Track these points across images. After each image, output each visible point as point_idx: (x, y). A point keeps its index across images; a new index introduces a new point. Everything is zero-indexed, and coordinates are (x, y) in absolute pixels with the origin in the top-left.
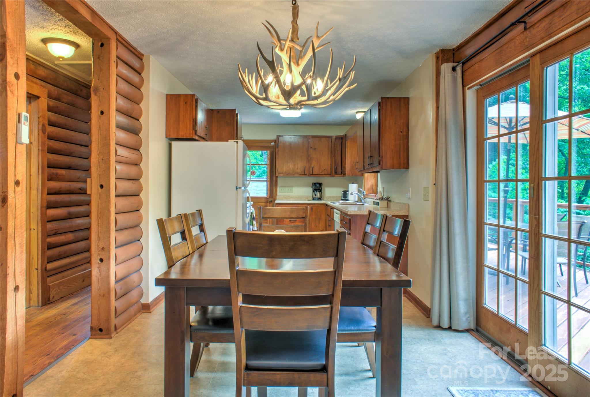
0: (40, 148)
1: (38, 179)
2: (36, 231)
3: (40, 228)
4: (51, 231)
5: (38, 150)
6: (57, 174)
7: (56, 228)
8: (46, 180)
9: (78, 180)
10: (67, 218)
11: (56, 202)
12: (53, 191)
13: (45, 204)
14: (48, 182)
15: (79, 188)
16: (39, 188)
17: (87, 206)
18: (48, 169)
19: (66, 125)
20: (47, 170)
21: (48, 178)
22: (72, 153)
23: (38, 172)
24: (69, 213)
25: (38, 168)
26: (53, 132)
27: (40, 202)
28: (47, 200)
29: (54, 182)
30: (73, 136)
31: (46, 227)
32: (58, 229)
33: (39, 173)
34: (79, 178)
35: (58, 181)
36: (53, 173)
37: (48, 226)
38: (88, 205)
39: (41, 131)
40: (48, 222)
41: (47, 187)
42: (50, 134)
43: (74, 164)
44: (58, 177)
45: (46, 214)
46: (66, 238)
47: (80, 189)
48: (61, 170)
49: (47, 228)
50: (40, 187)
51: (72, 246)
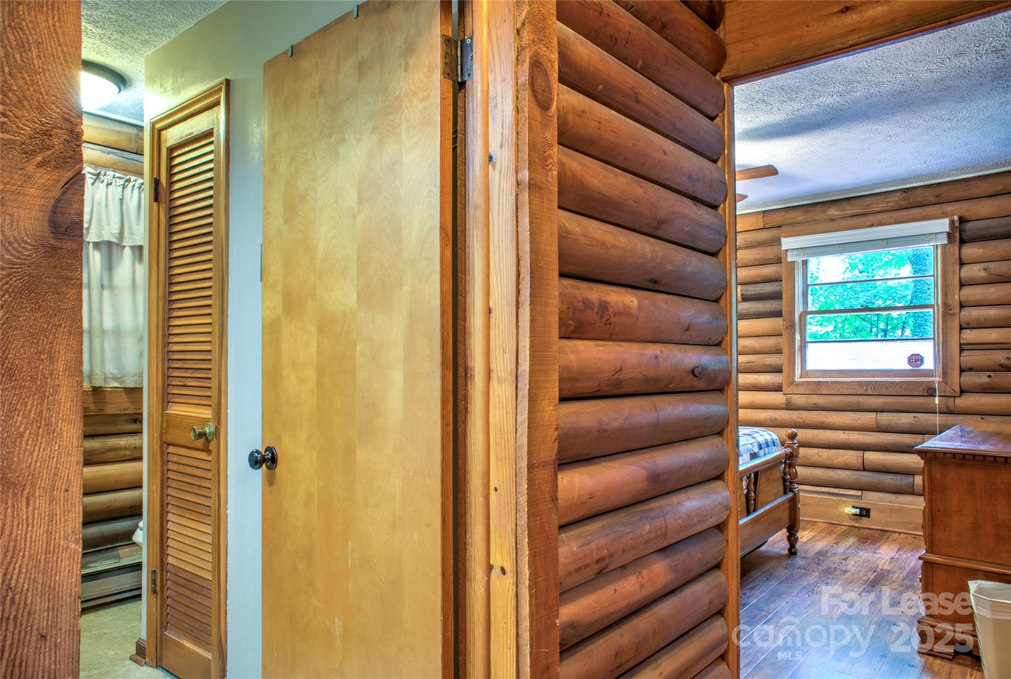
0: (525, 175)
1: (517, 327)
2: (510, 579)
3: (526, 572)
4: (579, 570)
5: (518, 184)
6: (604, 306)
7: (604, 553)
8: (555, 332)
9: (686, 337)
10: (644, 497)
11: (602, 433)
12: (588, 386)
13: (549, 451)
14: (566, 343)
15: (690, 367)
16: (520, 369)
17: (717, 440)
18: (567, 282)
19: (637, 101)
20: (555, 286)
21: (562, 323)
22: (661, 223)
23: (518, 292)
24: (654, 478)
25: (518, 274)
26: (583, 111)
27: (524, 440)
28: (557, 429)
29: (592, 343)
30: (665, 154)
31: (555, 558)
32: (611, 556)
33: (521, 298)
34: (688, 329)
35: (611, 337)
36: (588, 304)
37: (562, 551)
38: (720, 433)
39: (526, 94)
40: (562, 527)
41: (557, 367)
42: (570, 118)
43: (669, 267)
44: (608, 323)
45: (554, 499)
46: (642, 586)
47: (693, 372)
48: (622, 290)
49: (561, 560)
50: (525, 367)
51: (664, 609)
